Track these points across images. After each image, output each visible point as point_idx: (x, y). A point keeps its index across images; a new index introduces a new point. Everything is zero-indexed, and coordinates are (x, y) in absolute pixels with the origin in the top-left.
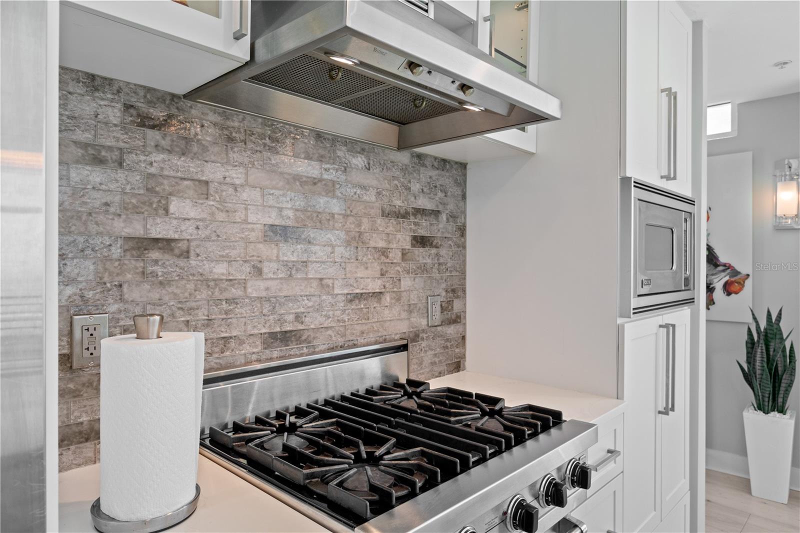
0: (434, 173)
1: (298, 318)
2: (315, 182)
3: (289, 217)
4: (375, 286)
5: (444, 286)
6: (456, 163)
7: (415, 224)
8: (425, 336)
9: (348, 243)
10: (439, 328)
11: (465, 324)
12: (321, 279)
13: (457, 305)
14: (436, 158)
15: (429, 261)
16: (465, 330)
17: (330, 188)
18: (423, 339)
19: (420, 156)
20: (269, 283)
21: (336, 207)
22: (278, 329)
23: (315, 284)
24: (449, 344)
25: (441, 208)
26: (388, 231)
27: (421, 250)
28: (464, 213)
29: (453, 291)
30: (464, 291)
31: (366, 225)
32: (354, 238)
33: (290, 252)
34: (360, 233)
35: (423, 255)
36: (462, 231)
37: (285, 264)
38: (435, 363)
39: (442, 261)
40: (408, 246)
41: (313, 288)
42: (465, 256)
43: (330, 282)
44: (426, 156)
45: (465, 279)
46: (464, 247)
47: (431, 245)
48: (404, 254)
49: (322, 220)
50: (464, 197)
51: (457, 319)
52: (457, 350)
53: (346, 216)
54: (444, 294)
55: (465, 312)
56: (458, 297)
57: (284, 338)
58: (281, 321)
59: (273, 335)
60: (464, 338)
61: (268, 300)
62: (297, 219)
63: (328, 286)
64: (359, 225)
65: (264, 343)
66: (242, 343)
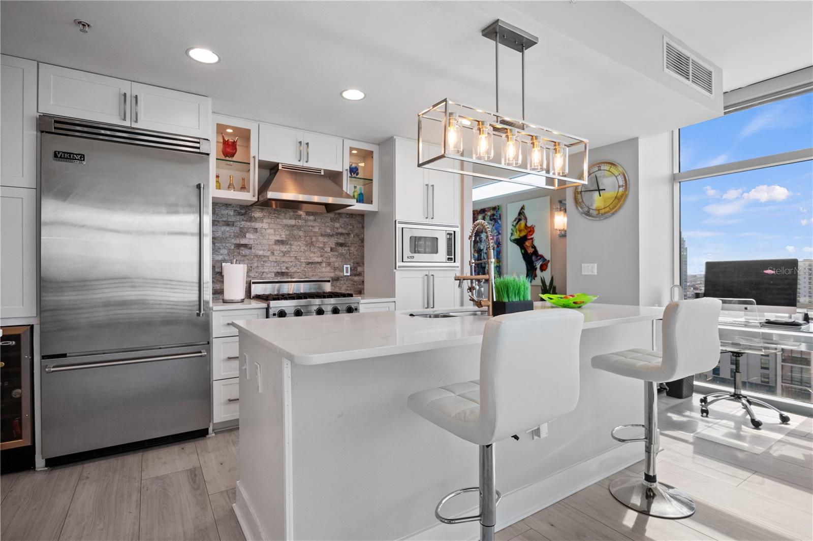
0: (347, 220)
1: (287, 268)
2: (293, 226)
3: (284, 237)
4: (319, 260)
5: (352, 261)
6: (359, 215)
7: (337, 238)
8: (342, 279)
9: (306, 245)
10: (350, 277)
11: (364, 276)
12: (296, 257)
13: (359, 269)
14: (347, 214)
15: (345, 252)
16: (364, 279)
17: (299, 228)
18: (341, 280)
19: (339, 214)
20: (277, 257)
21: (301, 233)
22: (280, 271)
23: (293, 258)
24: (355, 284)
25: (350, 232)
26: (324, 241)
27: (340, 248)
28: (363, 233)
29: (357, 263)
30: (363, 264)
31: (314, 239)
32: (309, 244)
33: (284, 248)
34: (312, 242)
35: (342, 250)
36: (362, 241)
37: (282, 252)
38: (348, 290)
39: (351, 252)
40: (334, 246)
41: (293, 259)
42: (363, 250)
43: (299, 258)
44: (342, 213)
45: (364, 259)
46: (363, 247)
47: (346, 246)
48: (332, 250)
49: (295, 238)
50: (363, 227)
51: (360, 274)
52: (360, 286)
53: (305, 237)
54: (352, 264)
55: (364, 272)
56: (360, 266)
57: (282, 274)
58: (281, 269)
59: (278, 273)
60: (363, 282)
61: (276, 262)
62: (286, 238)
63: (298, 259)
64: (312, 239)
65: (275, 274)
66: (268, 274)
